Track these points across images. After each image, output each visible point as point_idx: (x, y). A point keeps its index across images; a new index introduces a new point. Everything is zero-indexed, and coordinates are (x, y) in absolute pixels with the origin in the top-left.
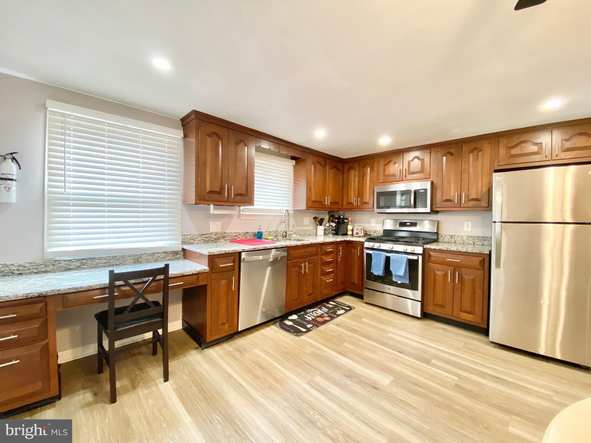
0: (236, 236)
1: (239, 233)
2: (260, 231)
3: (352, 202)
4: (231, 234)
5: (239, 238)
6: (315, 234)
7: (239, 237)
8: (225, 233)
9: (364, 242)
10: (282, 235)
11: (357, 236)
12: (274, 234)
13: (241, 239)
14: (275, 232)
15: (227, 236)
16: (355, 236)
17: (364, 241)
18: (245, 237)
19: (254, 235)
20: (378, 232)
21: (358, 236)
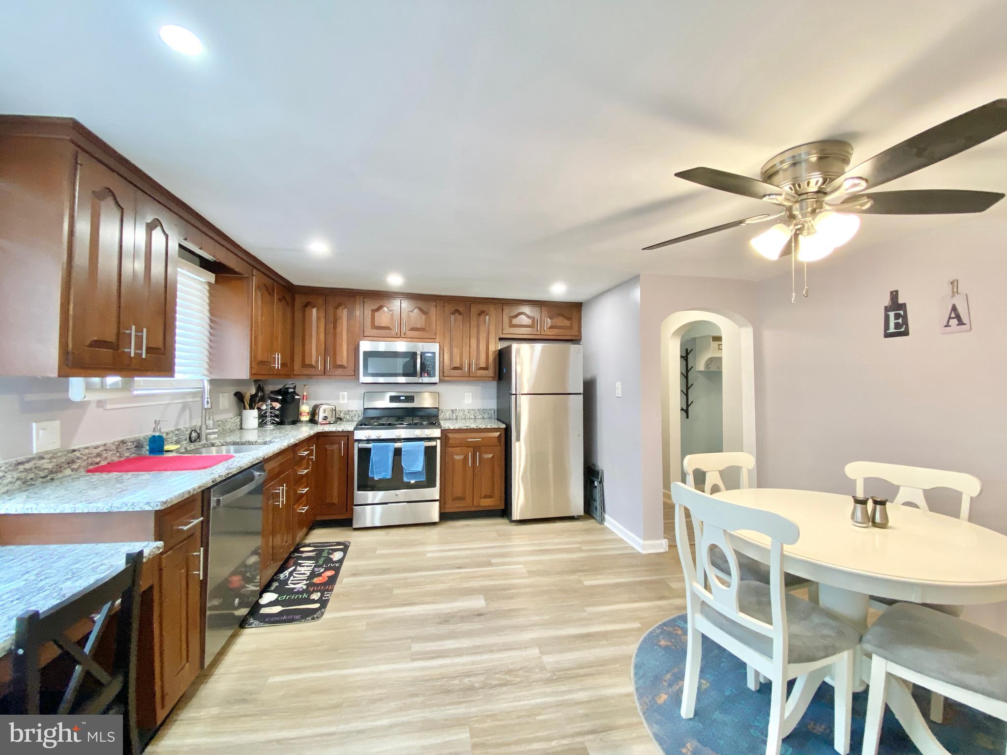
0: (99, 455)
1: (105, 445)
2: (157, 434)
3: (313, 363)
4: (87, 451)
5: (106, 458)
6: (239, 427)
7: (106, 455)
8: (74, 451)
9: (353, 432)
10: (188, 438)
11: (325, 423)
12: (175, 438)
13: (109, 460)
14: (177, 432)
15: (78, 458)
16: (322, 423)
17: (352, 430)
18: (118, 454)
19: (136, 447)
20: (354, 412)
21: (327, 422)
